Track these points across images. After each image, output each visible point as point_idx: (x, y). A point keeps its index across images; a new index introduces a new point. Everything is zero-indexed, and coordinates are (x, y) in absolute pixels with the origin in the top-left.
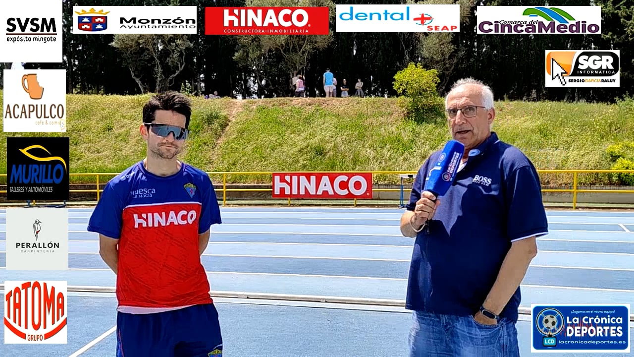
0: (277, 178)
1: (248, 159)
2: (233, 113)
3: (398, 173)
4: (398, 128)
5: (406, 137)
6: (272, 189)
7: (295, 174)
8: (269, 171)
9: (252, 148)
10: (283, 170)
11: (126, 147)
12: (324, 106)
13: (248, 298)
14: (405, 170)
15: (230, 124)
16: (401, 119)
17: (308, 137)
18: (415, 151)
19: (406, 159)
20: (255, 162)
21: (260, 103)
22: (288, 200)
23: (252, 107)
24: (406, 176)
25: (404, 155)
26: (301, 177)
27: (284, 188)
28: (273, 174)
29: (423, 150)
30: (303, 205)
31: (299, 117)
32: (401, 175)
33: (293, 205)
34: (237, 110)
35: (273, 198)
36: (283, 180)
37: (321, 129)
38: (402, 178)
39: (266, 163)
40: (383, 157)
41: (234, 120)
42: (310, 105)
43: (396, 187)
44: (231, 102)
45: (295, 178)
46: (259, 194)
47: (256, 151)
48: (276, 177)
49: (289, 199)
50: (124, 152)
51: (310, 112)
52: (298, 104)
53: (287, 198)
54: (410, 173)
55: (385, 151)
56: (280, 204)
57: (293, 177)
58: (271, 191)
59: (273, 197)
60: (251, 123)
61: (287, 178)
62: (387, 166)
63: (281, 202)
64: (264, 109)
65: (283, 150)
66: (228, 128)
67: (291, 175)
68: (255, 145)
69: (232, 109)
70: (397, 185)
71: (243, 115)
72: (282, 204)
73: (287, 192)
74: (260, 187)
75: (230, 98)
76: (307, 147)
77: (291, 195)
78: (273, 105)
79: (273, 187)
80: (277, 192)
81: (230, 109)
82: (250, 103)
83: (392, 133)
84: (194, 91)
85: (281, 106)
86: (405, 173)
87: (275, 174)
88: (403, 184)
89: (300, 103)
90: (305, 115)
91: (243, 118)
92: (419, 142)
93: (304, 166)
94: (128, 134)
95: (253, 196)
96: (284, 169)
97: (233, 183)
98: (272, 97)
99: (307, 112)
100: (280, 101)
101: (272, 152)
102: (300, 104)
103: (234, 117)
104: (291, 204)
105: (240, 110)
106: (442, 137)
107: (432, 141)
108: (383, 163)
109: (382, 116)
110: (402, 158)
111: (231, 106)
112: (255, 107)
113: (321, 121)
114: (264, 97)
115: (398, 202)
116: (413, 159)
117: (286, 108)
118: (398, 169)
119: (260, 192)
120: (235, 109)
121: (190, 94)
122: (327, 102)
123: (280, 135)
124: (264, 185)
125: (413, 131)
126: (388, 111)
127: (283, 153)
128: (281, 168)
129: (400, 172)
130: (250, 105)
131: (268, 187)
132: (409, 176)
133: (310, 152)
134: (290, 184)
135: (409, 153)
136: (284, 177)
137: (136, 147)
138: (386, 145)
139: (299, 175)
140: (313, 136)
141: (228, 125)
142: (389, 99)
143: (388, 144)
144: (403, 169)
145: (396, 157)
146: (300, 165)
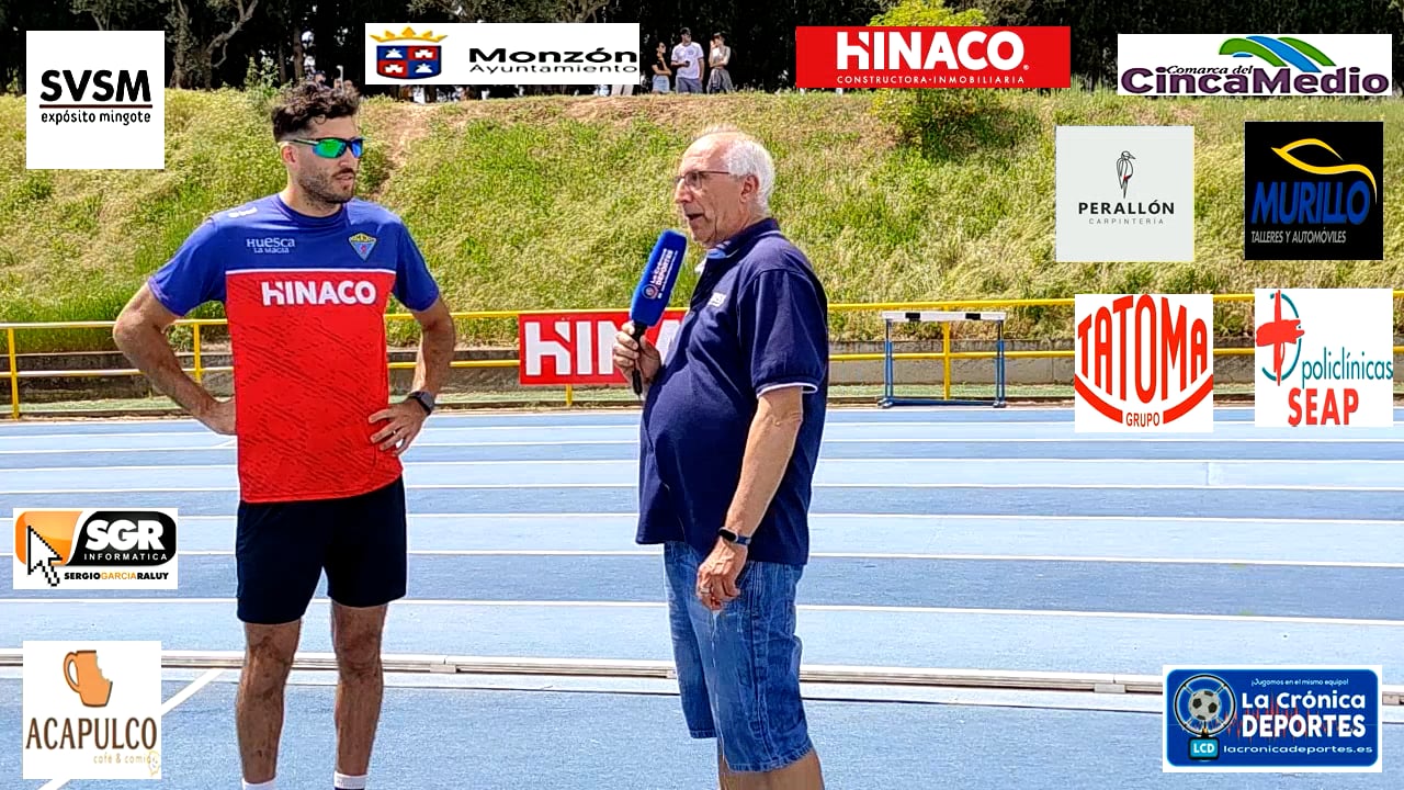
0: (532, 330)
1: (447, 274)
2: (402, 143)
3: (877, 309)
4: (875, 179)
5: (899, 204)
6: (518, 362)
7: (583, 317)
8: (509, 307)
9: (460, 242)
10: (550, 305)
11: (91, 246)
12: (662, 120)
13: (458, 671)
14: (896, 299)
15: (391, 172)
16: (884, 155)
17: (619, 210)
18: (924, 245)
19: (899, 268)
20: (468, 285)
21: (478, 112)
22: (565, 390)
23: (456, 125)
24: (899, 317)
25: (895, 256)
26: (601, 325)
27: (554, 357)
28: (521, 315)
29: (946, 241)
30: (606, 404)
31: (591, 150)
32: (886, 315)
33: (580, 404)
34: (410, 134)
35: (521, 386)
36: (548, 334)
37: (657, 185)
38: (889, 323)
39: (498, 285)
40: (836, 262)
41: (403, 163)
42: (622, 116)
43: (872, 347)
44: (396, 111)
45: (584, 328)
46: (481, 377)
47: (470, 252)
48: (529, 326)
49: (568, 386)
50: (86, 262)
51: (621, 135)
52: (587, 114)
53: (560, 385)
54: (912, 307)
55: (839, 244)
56: (542, 404)
57: (579, 324)
58: (515, 367)
59: (522, 382)
60: (452, 171)
61: (562, 328)
62: (846, 291)
63: (545, 396)
64: (490, 129)
65: (547, 247)
66: (386, 185)
67: (573, 320)
68: (466, 235)
69: (398, 132)
70: (875, 343)
71: (430, 147)
72: (548, 404)
73: (563, 368)
74: (485, 355)
75: (389, 97)
76: (616, 238)
77: (574, 378)
78: (516, 119)
79: (521, 354)
80: (533, 368)
81: (391, 131)
82: (451, 114)
83: (860, 194)
84: (287, 81)
85: (539, 122)
86: (897, 308)
87: (525, 318)
88: (891, 339)
89: (592, 110)
90: (608, 143)
91: (429, 157)
92: (936, 218)
93: (610, 293)
94: (95, 208)
95: (465, 382)
96: (552, 302)
97: (404, 345)
98: (513, 96)
99: (615, 138)
100: (535, 106)
101: (516, 252)
102: (593, 115)
103: (403, 154)
104: (574, 403)
105: (422, 133)
106: (1000, 204)
107: (974, 215)
108: (835, 281)
109: (829, 147)
110: (888, 265)
111: (394, 124)
112: (463, 124)
113: (653, 162)
114: (490, 96)
115: (879, 391)
116: (919, 269)
117: (553, 125)
118: (876, 296)
119: (483, 369)
120: (406, 132)
121: (275, 90)
122: (672, 107)
123: (538, 203)
124: (495, 348)
125: (920, 187)
126: (847, 130)
127: (547, 256)
128: (542, 300)
129: (884, 304)
130: (449, 119)
131: (505, 355)
132: (908, 315)
133: (626, 252)
134: (571, 346)
135: (908, 251)
136: (554, 327)
137: (121, 247)
138: (842, 228)
139: (595, 319)
140: (631, 205)
141: (386, 177)
142: (848, 96)
143: (846, 227)
144: (892, 297)
145: (872, 263)
146: (595, 290)
